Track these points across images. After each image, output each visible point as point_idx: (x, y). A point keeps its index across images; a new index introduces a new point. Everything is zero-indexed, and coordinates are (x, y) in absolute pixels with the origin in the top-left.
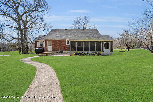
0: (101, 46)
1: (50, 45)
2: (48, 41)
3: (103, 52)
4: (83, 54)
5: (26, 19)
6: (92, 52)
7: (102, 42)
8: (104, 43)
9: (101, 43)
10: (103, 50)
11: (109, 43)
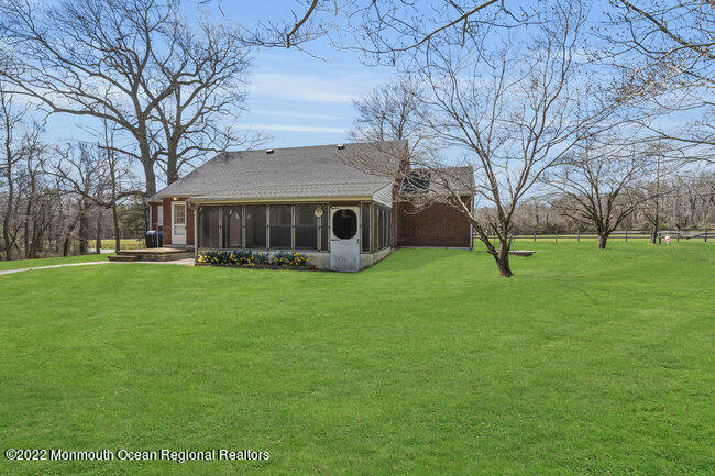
0: (319, 224)
1: (182, 221)
2: (173, 204)
3: (327, 254)
4: (233, 262)
5: (179, 115)
6: (278, 252)
7: (325, 206)
8: (333, 211)
9: (318, 214)
10: (325, 248)
11: (356, 210)
